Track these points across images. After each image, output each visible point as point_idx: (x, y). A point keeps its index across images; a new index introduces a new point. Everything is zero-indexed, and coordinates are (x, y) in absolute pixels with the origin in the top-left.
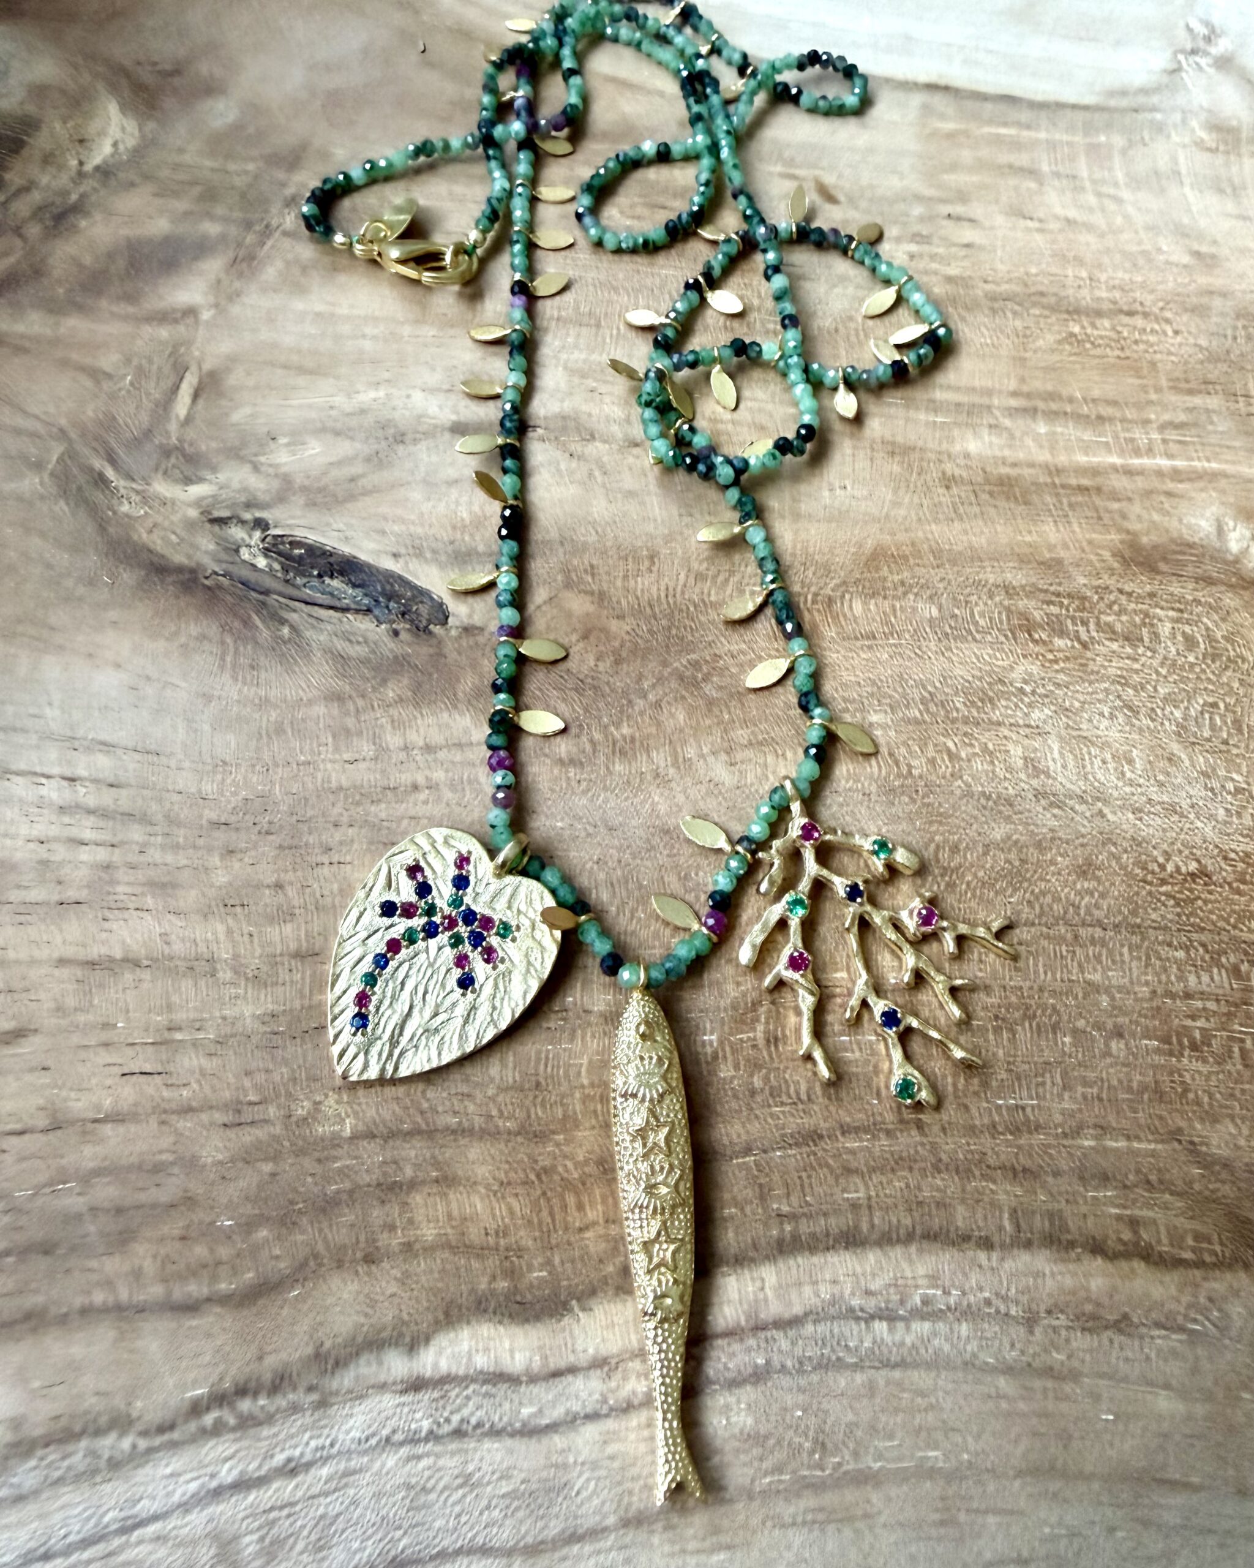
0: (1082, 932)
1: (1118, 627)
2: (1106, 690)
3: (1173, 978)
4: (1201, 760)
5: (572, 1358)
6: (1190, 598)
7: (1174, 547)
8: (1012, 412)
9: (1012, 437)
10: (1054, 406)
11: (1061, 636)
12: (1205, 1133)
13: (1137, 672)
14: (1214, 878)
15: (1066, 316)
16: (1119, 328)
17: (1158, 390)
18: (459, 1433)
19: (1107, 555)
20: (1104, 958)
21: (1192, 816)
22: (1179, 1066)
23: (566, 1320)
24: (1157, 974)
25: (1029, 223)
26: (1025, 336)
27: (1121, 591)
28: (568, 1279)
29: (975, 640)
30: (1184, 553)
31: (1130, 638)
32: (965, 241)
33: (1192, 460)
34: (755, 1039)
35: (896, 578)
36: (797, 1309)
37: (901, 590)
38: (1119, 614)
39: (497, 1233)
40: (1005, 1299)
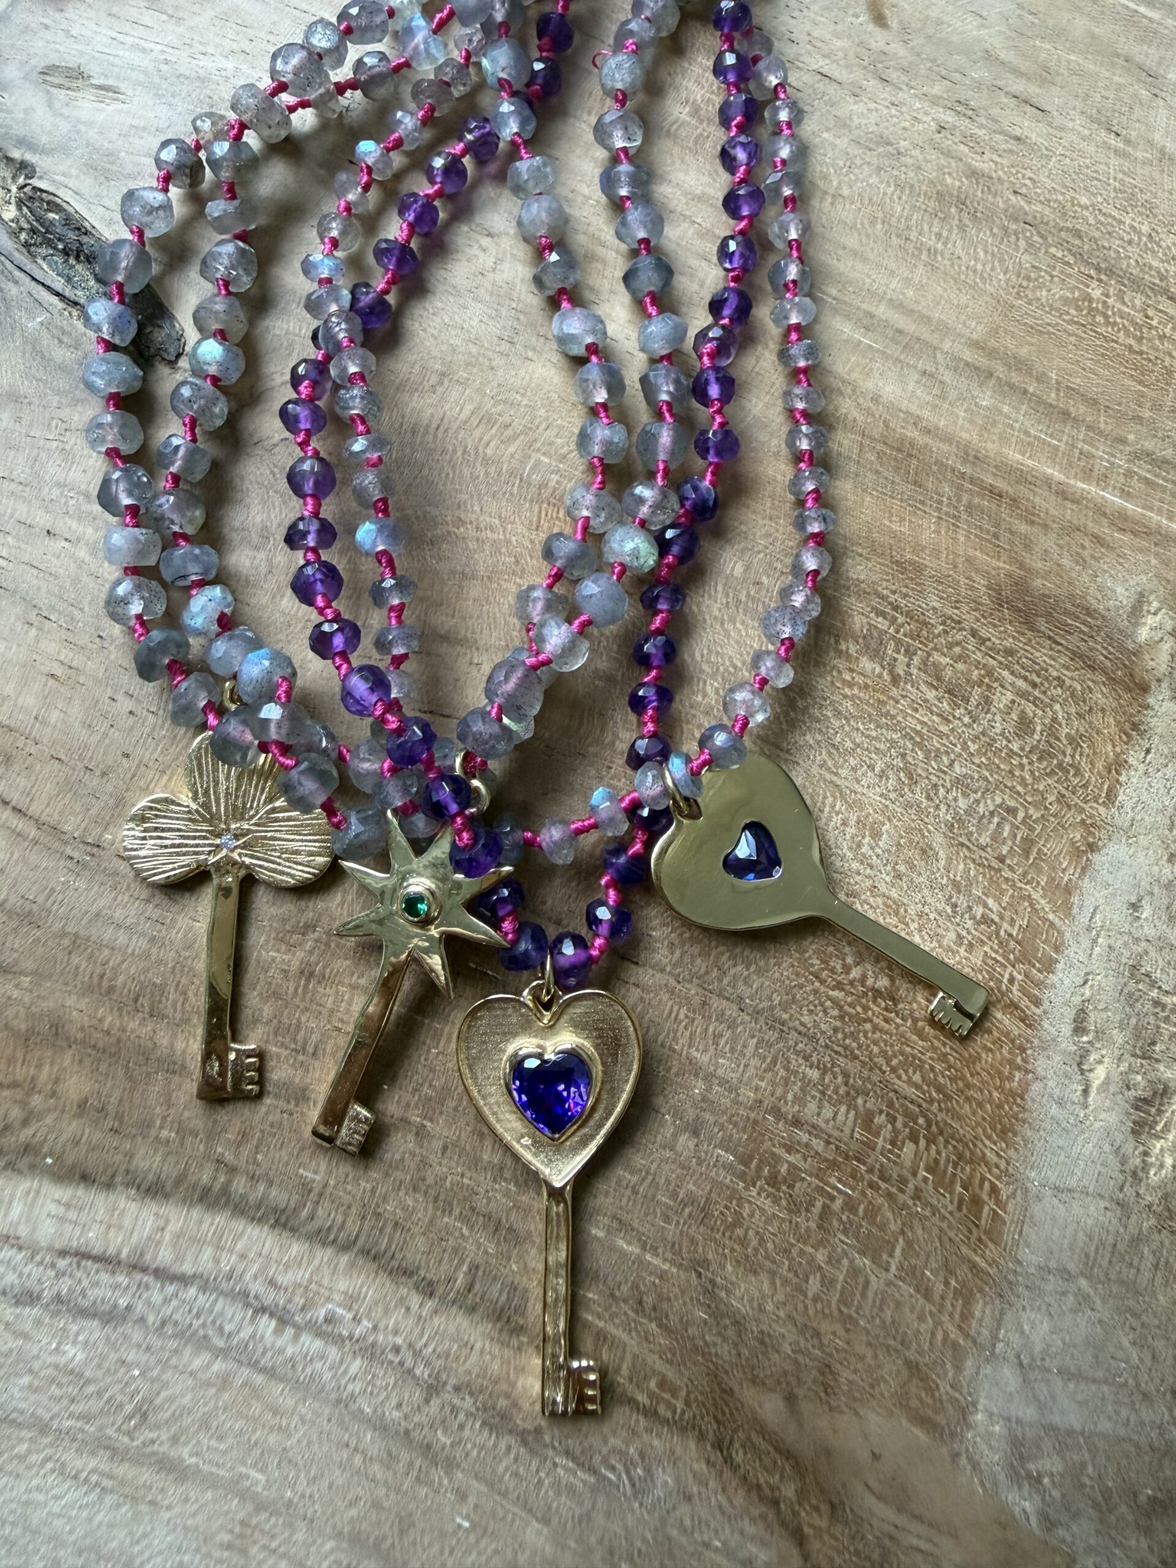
0: (716, 1003)
1: (948, 673)
2: (892, 742)
3: (790, 1096)
4: (962, 866)
6: (1055, 674)
7: (1068, 606)
8: (959, 366)
9: (943, 397)
10: (1015, 378)
11: (872, 659)
12: (734, 1279)
13: (941, 735)
14: (901, 1006)
15: (1092, 272)
16: (1150, 312)
19: (981, 582)
20: (723, 1041)
21: (913, 926)
22: (744, 1194)
24: (774, 1084)
26: (1029, 279)
27: (974, 633)
31: (955, 693)
33: (1151, 509)
36: (187, 1268)
38: (958, 658)
40: (417, 1354)
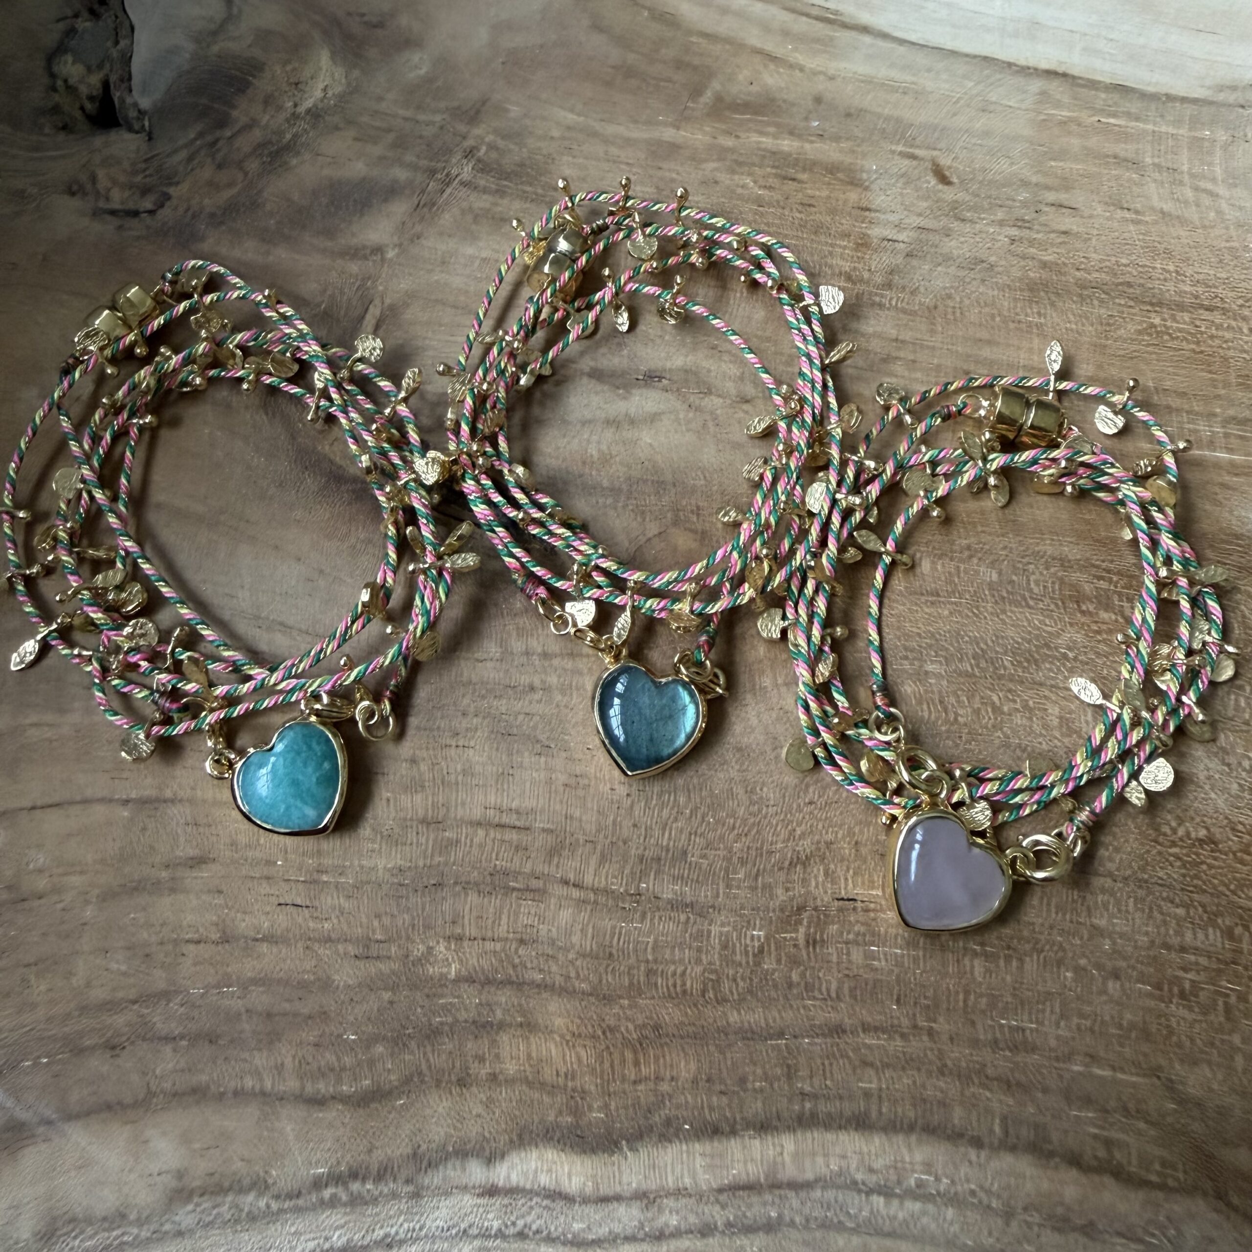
5: (618, 1189)
17: (1227, 385)
18: (521, 1235)
23: (615, 1158)
25: (1127, 215)
28: (621, 1122)
29: (1030, 607)
30: (1231, 543)
32: (1063, 228)
34: (796, 939)
35: (965, 542)
37: (966, 553)
39: (566, 1075)
